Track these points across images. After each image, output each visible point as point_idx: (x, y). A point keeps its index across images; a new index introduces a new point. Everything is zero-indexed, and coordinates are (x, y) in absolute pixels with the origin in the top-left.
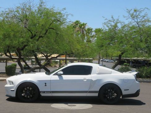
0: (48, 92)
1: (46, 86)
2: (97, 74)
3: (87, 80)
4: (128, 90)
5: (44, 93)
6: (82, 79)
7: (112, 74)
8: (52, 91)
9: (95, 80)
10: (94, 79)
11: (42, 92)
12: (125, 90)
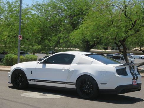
0: (34, 80)
1: (31, 73)
2: (77, 64)
3: (65, 69)
4: (106, 84)
5: (30, 81)
6: (61, 68)
7: (92, 65)
8: (36, 80)
9: (72, 71)
10: (71, 69)
11: (29, 80)
12: (101, 84)
